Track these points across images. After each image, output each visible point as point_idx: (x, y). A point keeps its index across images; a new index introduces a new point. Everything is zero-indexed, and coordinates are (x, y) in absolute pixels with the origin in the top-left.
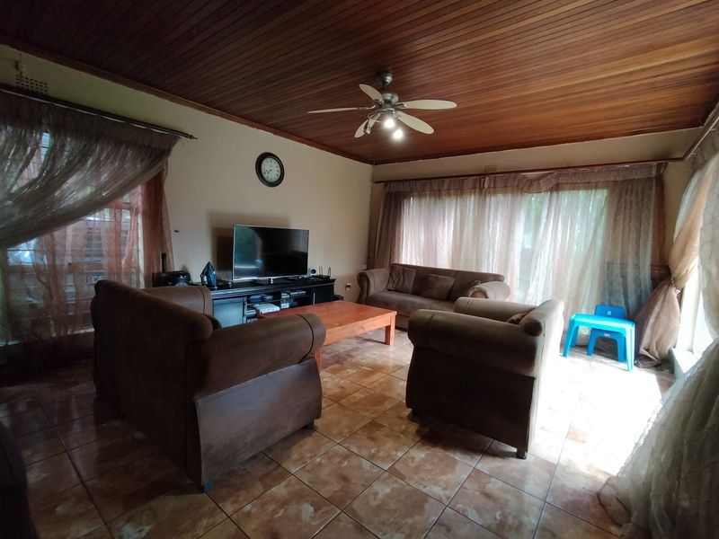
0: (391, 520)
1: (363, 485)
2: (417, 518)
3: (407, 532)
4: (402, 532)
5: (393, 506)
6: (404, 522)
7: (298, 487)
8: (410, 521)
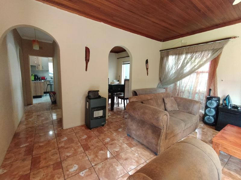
0: (106, 167)
1: (122, 163)
2: (104, 174)
3: (100, 169)
4: (101, 168)
5: (111, 169)
6: (104, 170)
7: (125, 149)
8: (104, 171)
